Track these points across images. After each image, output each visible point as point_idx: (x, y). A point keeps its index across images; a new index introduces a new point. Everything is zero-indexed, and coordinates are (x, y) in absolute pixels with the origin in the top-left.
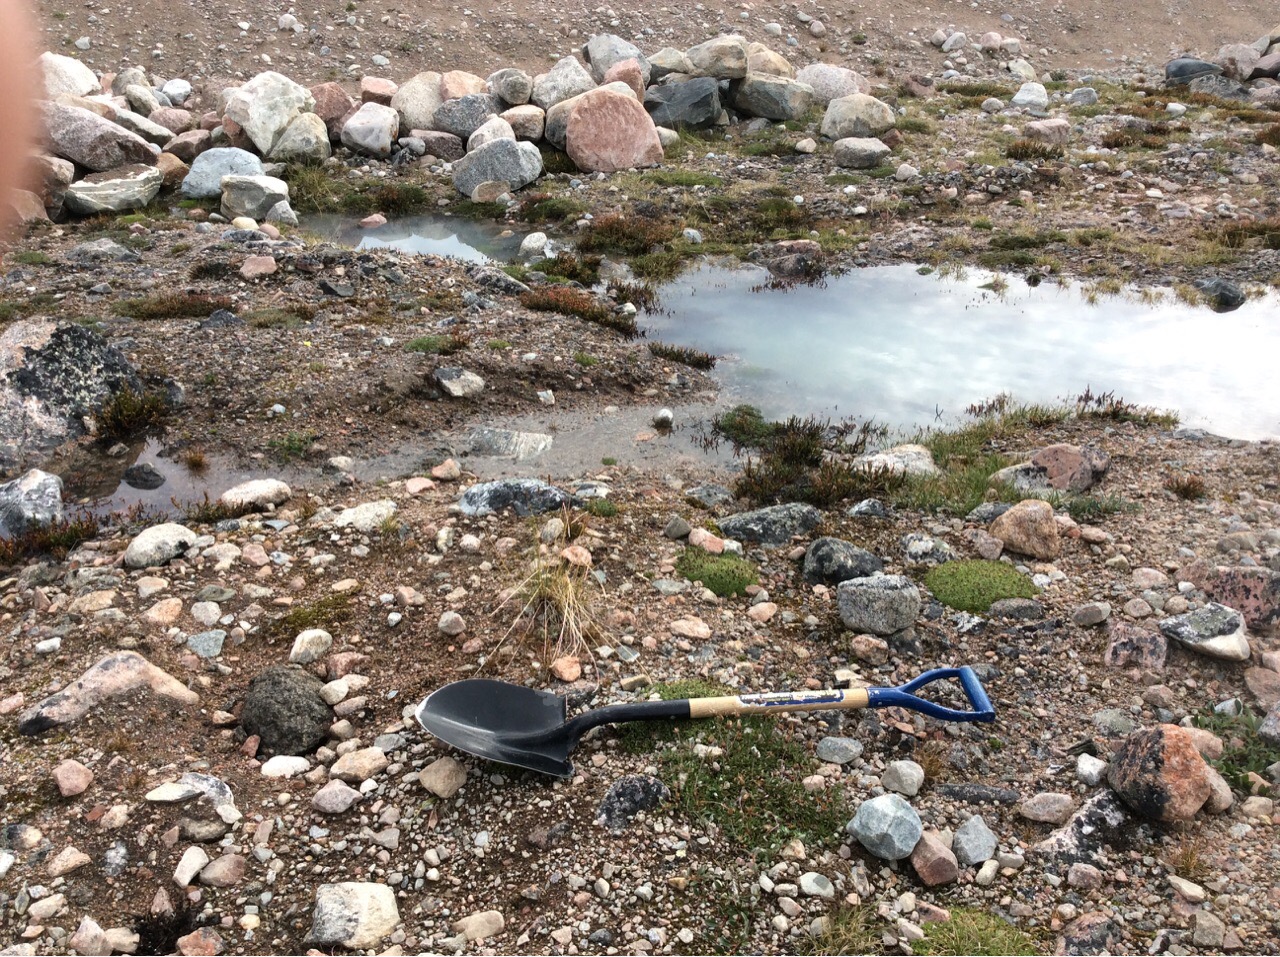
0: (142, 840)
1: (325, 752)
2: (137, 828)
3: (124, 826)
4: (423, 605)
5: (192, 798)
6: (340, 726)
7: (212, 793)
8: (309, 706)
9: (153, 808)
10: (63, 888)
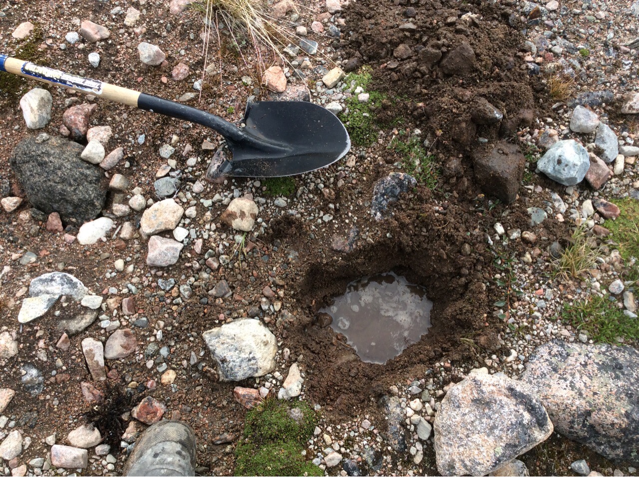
0: (43, 356)
1: (119, 208)
2: (31, 348)
3: (20, 351)
4: (110, 38)
5: (56, 304)
6: (117, 181)
7: (67, 290)
8: (82, 174)
9: (31, 327)
10: (12, 424)
